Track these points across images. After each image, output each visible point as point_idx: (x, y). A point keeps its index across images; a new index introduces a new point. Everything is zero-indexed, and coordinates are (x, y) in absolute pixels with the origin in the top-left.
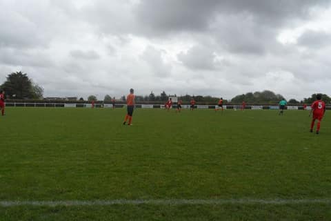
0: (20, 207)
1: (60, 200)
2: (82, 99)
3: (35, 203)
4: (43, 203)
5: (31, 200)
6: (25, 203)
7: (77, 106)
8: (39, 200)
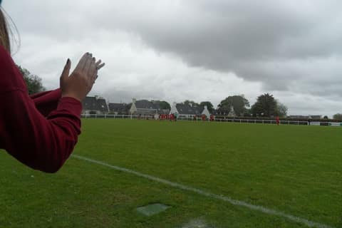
0: (277, 217)
1: (316, 221)
2: (326, 117)
3: (290, 217)
4: (298, 220)
5: (286, 213)
6: (281, 214)
7: (321, 124)
8: (295, 216)
